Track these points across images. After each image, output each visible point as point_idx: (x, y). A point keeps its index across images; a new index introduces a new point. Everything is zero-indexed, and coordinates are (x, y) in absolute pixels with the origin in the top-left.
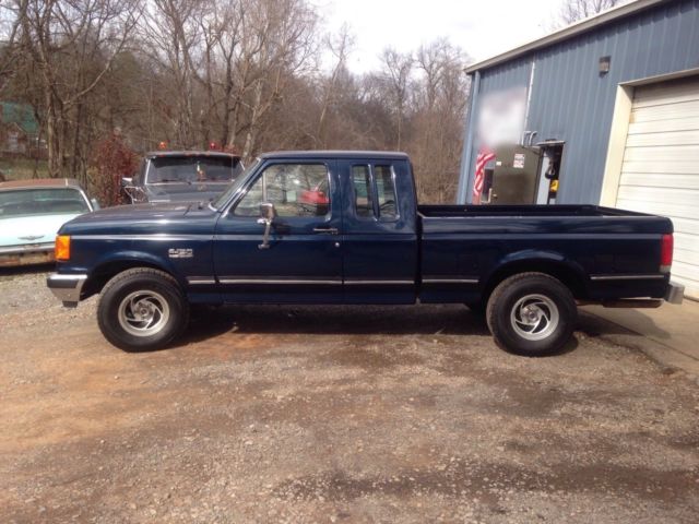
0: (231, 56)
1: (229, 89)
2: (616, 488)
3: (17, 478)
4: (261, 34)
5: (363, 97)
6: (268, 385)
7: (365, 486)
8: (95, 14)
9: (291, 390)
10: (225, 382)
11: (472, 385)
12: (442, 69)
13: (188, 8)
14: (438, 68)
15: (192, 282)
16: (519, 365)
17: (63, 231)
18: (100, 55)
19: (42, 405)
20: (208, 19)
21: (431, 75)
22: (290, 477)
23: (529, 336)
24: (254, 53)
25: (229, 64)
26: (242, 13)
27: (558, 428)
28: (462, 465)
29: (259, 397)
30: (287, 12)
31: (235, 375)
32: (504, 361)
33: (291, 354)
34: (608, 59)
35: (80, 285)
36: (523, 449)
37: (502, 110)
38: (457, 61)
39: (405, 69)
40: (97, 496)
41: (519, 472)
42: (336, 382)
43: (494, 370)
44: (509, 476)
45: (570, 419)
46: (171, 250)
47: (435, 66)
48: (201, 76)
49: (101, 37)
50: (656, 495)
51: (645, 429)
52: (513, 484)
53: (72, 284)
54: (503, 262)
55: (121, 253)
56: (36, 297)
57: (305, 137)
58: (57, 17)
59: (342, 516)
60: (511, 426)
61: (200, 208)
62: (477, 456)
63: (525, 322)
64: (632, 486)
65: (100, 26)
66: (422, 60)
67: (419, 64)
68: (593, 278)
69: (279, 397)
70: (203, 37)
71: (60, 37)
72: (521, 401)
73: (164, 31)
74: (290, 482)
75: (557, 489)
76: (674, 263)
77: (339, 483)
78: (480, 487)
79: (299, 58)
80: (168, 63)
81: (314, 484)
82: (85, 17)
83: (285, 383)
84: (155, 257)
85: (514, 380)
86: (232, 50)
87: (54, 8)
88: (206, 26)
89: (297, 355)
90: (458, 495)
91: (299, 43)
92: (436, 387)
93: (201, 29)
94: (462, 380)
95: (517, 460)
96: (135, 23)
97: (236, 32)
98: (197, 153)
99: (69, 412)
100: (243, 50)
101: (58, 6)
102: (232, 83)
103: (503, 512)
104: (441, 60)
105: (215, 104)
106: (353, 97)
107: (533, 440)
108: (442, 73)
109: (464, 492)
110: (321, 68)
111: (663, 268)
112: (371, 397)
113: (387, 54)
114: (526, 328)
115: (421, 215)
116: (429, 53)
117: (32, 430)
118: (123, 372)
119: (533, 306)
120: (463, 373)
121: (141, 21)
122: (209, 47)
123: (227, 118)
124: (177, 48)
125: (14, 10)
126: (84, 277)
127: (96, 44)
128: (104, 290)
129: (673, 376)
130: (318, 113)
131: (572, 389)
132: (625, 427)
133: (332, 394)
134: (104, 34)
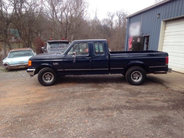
0: (67, 15)
1: (67, 24)
2: (147, 109)
3: (24, 109)
4: (75, 9)
5: (102, 24)
6: (76, 92)
7: (95, 109)
8: (33, 6)
9: (81, 93)
10: (66, 91)
11: (121, 91)
12: (122, 16)
13: (56, 4)
14: (121, 16)
15: (58, 70)
16: (133, 87)
17: (30, 60)
18: (34, 16)
19: (28, 96)
20: (61, 6)
21: (120, 18)
22: (79, 108)
23: (136, 81)
24: (73, 14)
25: (67, 18)
26: (70, 4)
27: (138, 99)
28: (116, 106)
29: (74, 94)
30: (81, 3)
31: (68, 90)
32: (129, 86)
33: (81, 86)
34: (159, 14)
35: (34, 72)
36: (130, 103)
37: (135, 27)
38: (126, 14)
39: (112, 17)
40: (40, 112)
41: (128, 107)
42: (91, 91)
43: (126, 88)
44: (125, 107)
45: (142, 97)
46: (54, 63)
47: (121, 15)
48: (60, 21)
49: (35, 12)
50: (156, 110)
51: (157, 99)
52: (126, 109)
53: (32, 71)
54: (129, 64)
55: (42, 64)
56: (23, 75)
57: (87, 35)
58: (24, 7)
59: (89, 114)
60: (128, 99)
61: (60, 54)
62: (119, 104)
63: (134, 78)
64: (151, 109)
65: (34, 9)
66: (117, 14)
67: (116, 15)
68: (150, 67)
69: (78, 94)
70: (60, 11)
71: (24, 12)
72: (131, 94)
73: (50, 10)
74: (80, 109)
75: (135, 109)
76: (169, 63)
77: (90, 109)
78: (119, 109)
79: (85, 15)
80: (51, 17)
81: (84, 109)
82: (30, 7)
83: (79, 92)
84: (50, 65)
85: (131, 90)
86: (68, 14)
87: (23, 5)
88: (61, 8)
89: (82, 86)
90: (114, 111)
91: (84, 11)
92: (113, 92)
93: (59, 9)
94: (119, 90)
95: (128, 104)
96: (43, 8)
97: (68, 9)
98: (59, 41)
99: (33, 98)
100: (70, 13)
101: (24, 4)
102: (68, 22)
103: (122, 113)
104: (122, 14)
105: (63, 28)
106: (100, 24)
107: (132, 101)
108: (123, 17)
109: (115, 110)
110: (90, 17)
111: (166, 64)
112: (98, 94)
113: (108, 13)
114: (135, 79)
115: (110, 53)
116: (119, 12)
117: (26, 101)
118: (44, 90)
119: (136, 74)
120: (120, 89)
121: (44, 7)
122: (62, 13)
123: (66, 31)
124: (54, 14)
125: (13, 6)
126: (35, 70)
127: (33, 13)
128: (39, 72)
129: (168, 89)
130: (90, 29)
131: (144, 92)
132: (153, 98)
133: (89, 94)
134: (35, 11)
